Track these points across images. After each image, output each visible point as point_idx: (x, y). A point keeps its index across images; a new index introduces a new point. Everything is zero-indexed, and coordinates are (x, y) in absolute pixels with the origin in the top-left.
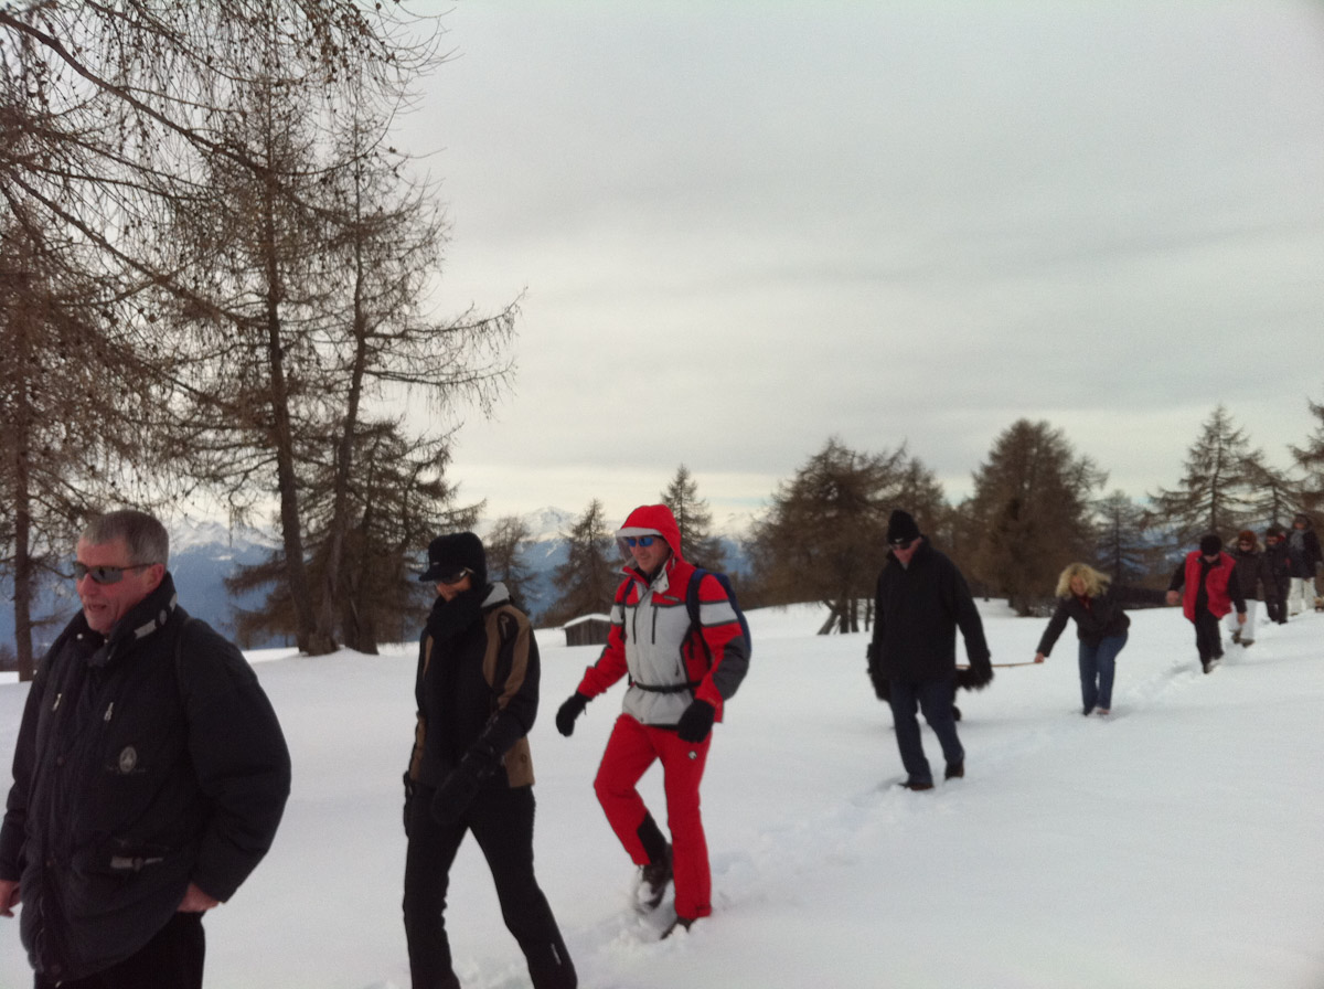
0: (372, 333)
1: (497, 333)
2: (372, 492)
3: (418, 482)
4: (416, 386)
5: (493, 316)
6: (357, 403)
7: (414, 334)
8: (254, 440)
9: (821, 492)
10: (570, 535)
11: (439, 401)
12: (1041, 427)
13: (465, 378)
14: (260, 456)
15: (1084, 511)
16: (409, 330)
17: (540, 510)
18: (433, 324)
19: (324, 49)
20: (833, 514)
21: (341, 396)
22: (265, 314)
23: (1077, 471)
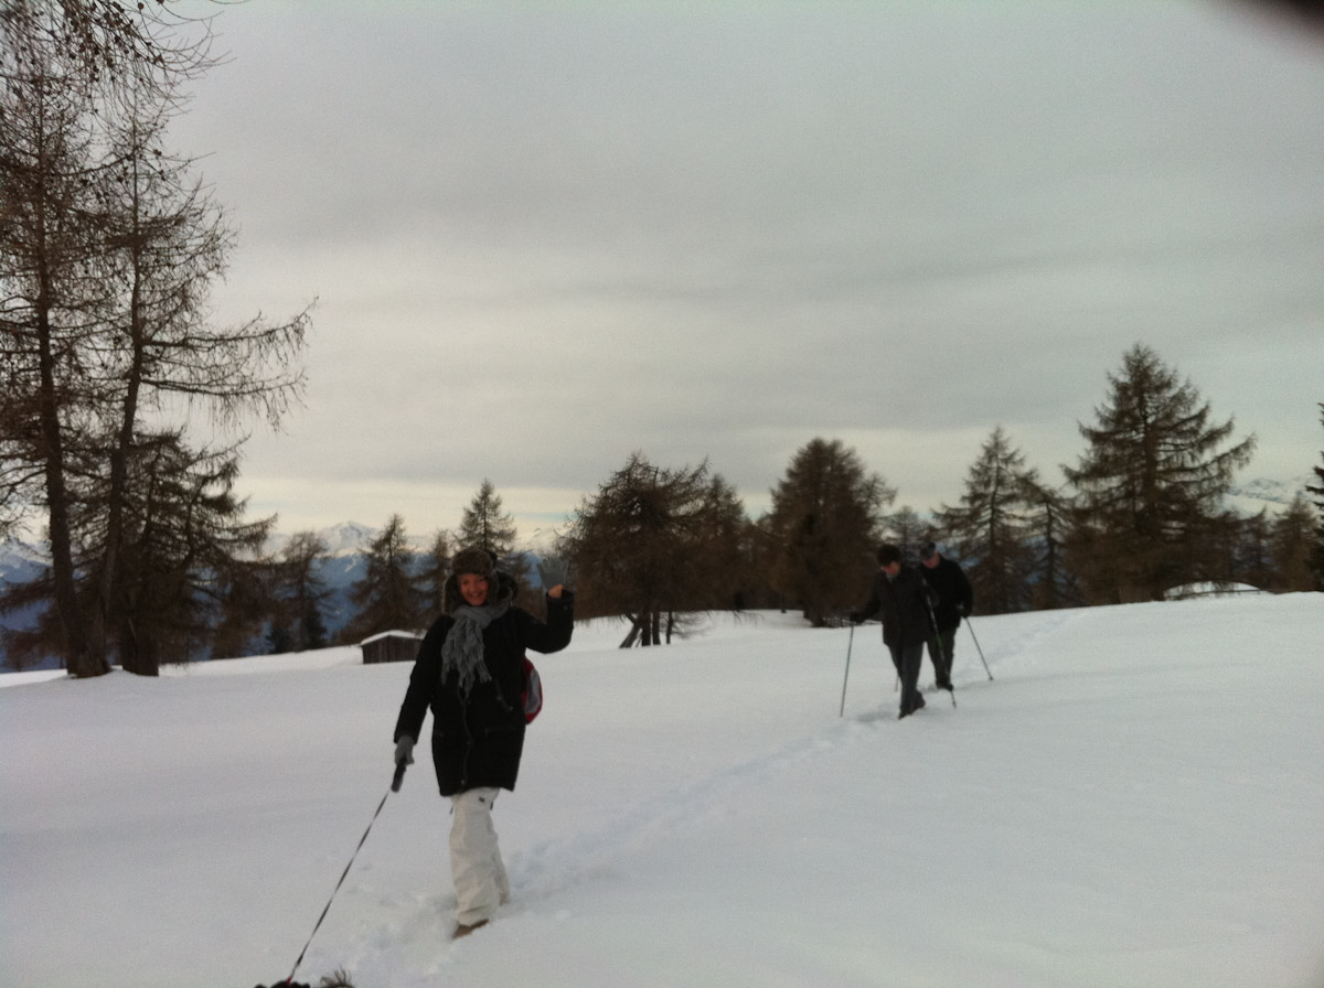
0: (150, 342)
1: (286, 342)
2: (153, 507)
3: (203, 497)
4: (198, 396)
5: (281, 326)
6: (133, 415)
7: (196, 342)
8: (23, 451)
9: (623, 507)
10: (369, 550)
11: (224, 412)
12: (835, 445)
13: (251, 389)
14: (28, 468)
15: (874, 526)
16: (191, 338)
17: (339, 525)
18: (216, 332)
19: (83, 48)
20: (637, 528)
21: (115, 406)
22: (34, 320)
23: (868, 489)
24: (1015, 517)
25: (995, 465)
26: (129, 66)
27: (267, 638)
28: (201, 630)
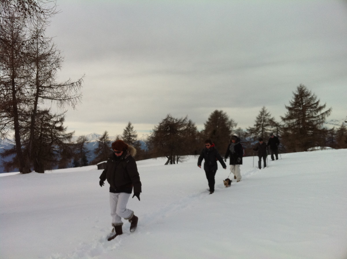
0: (41, 86)
1: (77, 86)
2: (42, 129)
3: (55, 127)
4: (54, 100)
5: (75, 82)
6: (37, 105)
7: (53, 86)
8: (8, 115)
9: (165, 128)
10: (99, 140)
11: (60, 105)
12: (221, 112)
13: (67, 98)
14: (9, 119)
15: (231, 133)
16: (52, 85)
17: (91, 134)
18: (58, 84)
19: (22, 9)
20: (169, 134)
21: (32, 103)
22: (11, 81)
23: (230, 123)
24: (268, 130)
25: (263, 116)
26: (35, 14)
27: (73, 163)
28: (55, 161)
